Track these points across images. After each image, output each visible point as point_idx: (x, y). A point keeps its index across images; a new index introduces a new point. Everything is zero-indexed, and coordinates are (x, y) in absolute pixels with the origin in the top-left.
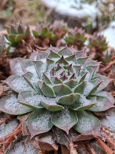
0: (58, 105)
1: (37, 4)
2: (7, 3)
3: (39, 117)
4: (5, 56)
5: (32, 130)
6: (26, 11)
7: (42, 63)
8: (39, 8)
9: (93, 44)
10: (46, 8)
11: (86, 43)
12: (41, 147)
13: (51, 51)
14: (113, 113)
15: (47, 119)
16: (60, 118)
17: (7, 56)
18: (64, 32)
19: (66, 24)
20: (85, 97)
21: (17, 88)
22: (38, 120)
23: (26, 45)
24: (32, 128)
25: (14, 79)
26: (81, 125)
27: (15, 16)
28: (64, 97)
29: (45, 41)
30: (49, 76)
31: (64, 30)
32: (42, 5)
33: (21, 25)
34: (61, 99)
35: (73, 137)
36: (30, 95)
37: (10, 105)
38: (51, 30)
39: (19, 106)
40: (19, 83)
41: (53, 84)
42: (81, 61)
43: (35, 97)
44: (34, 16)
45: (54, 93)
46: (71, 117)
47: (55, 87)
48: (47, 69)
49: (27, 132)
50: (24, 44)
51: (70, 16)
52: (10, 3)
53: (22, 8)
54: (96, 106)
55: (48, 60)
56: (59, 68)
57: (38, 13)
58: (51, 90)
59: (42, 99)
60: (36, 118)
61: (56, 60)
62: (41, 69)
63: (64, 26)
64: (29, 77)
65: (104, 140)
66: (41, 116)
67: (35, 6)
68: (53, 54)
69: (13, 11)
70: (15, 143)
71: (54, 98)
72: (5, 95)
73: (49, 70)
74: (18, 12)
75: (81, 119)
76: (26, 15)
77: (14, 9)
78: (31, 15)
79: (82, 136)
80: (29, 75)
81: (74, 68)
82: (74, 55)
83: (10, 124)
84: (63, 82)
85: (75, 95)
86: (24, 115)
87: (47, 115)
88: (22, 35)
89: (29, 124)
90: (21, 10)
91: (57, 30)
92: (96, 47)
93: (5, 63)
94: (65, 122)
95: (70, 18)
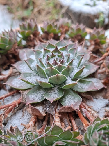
0: (49, 83)
1: (54, 3)
2: (28, 3)
3: (36, 93)
4: (17, 47)
5: (28, 100)
6: (44, 10)
7: (41, 52)
8: (55, 6)
9: (92, 38)
10: (62, 7)
11: (88, 37)
12: (32, 112)
13: (49, 43)
14: (101, 97)
15: (41, 94)
16: (51, 94)
17: (18, 47)
18: (67, 28)
19: (70, 21)
20: (70, 79)
21: (22, 71)
22: (35, 94)
23: (34, 39)
24: (29, 98)
25: (21, 64)
26: (67, 101)
27: (35, 15)
28: (52, 77)
29: (50, 36)
30: (44, 62)
31: (67, 26)
32: (58, 4)
33: (30, 23)
34: (50, 78)
35: (59, 109)
36: (31, 76)
37: (16, 82)
38: (56, 26)
39: (23, 84)
40: (24, 67)
41: (46, 68)
42: (72, 51)
43: (33, 77)
44: (51, 14)
45: (46, 74)
46: (59, 93)
47: (47, 69)
48: (44, 56)
49: (24, 101)
50: (32, 38)
51: (84, 13)
52: (31, 3)
53: (41, 7)
54: (81, 87)
55: (45, 50)
56: (53, 56)
57: (54, 11)
58: (44, 71)
59: (38, 78)
60: (34, 92)
61: (52, 50)
62: (40, 56)
63: (68, 23)
64: (30, 62)
65: (85, 115)
66: (37, 92)
67: (51, 5)
68: (50, 46)
69: (32, 10)
70: (17, 110)
71: (47, 78)
72: (14, 76)
73: (46, 58)
74: (37, 11)
75: (67, 97)
76: (44, 13)
77: (34, 8)
78: (48, 13)
79: (64, 108)
80: (30, 61)
81: (66, 56)
82: (67, 47)
83: (15, 97)
84: (54, 66)
85: (60, 76)
86: (25, 90)
87: (42, 91)
88: (31, 31)
89: (27, 96)
90: (40, 9)
91: (62, 26)
92: (95, 41)
93: (16, 52)
94: (53, 96)
95: (83, 14)
